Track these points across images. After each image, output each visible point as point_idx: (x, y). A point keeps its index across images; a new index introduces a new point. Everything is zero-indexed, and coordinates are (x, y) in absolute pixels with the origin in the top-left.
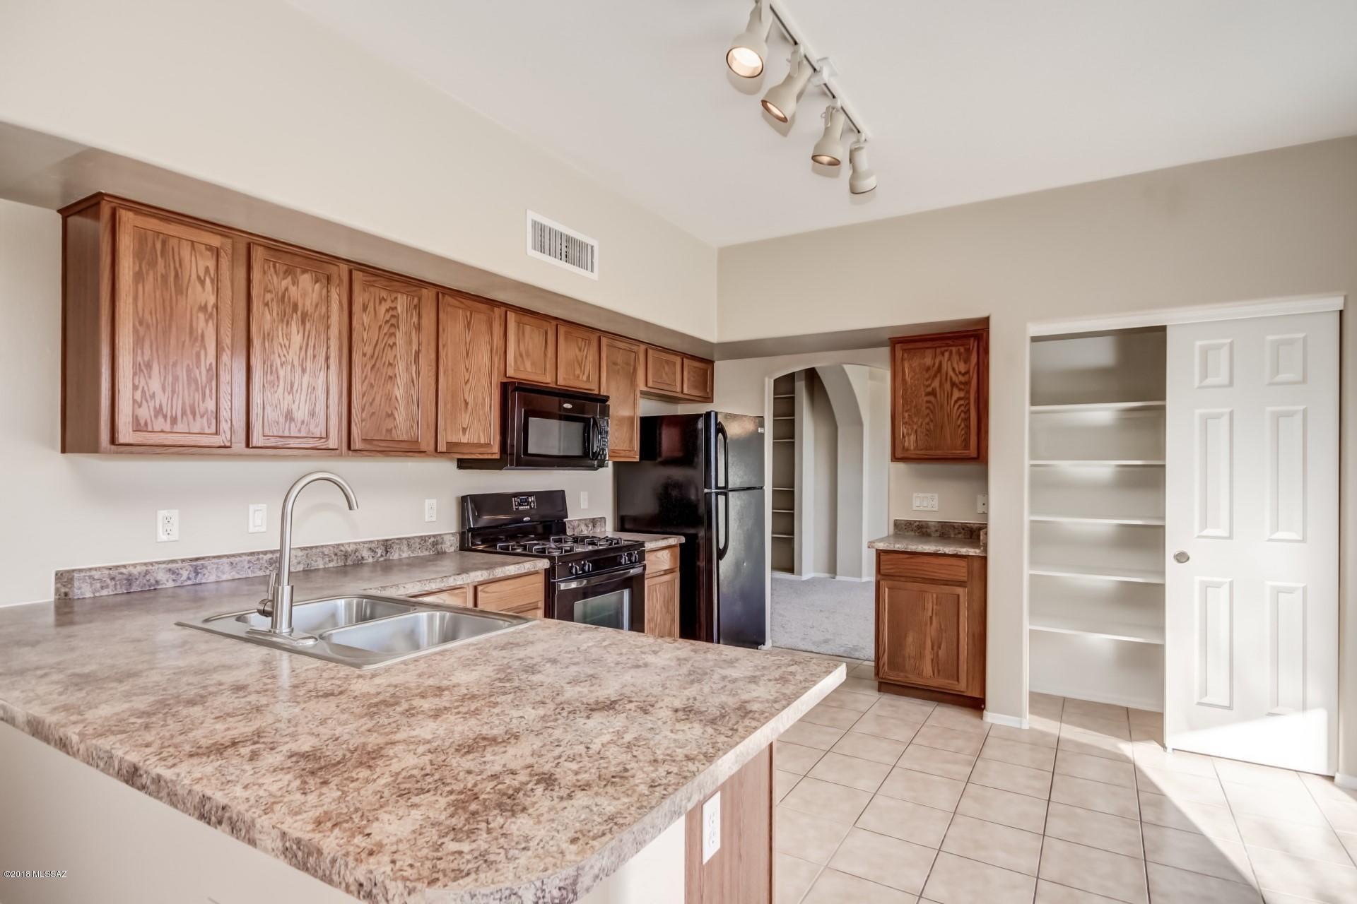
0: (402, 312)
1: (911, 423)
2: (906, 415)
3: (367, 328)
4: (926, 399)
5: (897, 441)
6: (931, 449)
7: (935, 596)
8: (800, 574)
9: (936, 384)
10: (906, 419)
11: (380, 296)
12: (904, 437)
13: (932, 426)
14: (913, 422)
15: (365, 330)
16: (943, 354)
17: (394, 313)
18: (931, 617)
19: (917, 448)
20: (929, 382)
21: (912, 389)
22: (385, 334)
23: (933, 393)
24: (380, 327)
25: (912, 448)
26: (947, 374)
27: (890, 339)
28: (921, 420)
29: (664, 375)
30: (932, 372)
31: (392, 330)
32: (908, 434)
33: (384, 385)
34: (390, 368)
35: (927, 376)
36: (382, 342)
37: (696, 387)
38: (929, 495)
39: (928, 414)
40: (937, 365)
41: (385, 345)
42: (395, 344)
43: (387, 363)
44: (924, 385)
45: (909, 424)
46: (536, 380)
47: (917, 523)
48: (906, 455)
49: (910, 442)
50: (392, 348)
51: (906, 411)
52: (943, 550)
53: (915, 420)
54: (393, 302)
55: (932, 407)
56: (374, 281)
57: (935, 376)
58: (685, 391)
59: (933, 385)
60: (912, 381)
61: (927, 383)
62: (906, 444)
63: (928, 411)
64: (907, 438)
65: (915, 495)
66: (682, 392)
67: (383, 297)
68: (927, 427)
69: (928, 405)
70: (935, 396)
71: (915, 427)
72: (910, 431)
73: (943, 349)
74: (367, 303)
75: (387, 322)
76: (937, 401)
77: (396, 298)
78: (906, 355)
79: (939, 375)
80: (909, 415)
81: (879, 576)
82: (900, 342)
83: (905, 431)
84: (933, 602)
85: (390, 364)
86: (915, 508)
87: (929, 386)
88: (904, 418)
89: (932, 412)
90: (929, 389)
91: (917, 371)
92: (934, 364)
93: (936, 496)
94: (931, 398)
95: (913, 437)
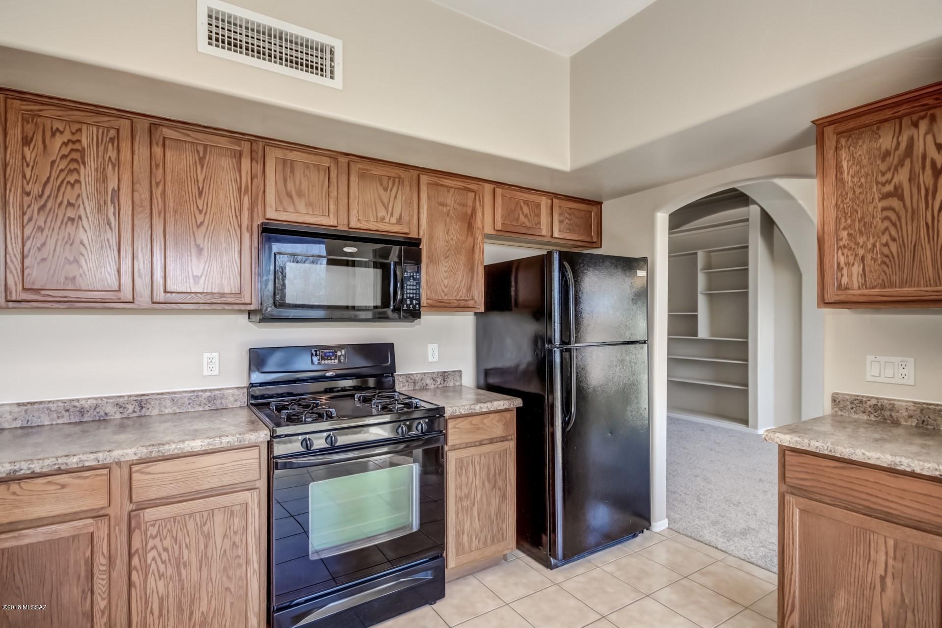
0: (89, 146)
1: (853, 246)
2: (844, 234)
3: (31, 164)
4: (880, 205)
5: (828, 278)
6: (892, 285)
7: (891, 542)
8: (756, 427)
9: (902, 176)
10: (845, 242)
11: (52, 128)
12: (840, 269)
13: (894, 247)
14: (857, 244)
15: (28, 165)
16: (916, 125)
17: (77, 146)
18: (883, 579)
19: (864, 285)
20: (888, 176)
21: (854, 192)
22: (62, 170)
23: (897, 193)
24: (53, 162)
25: (856, 285)
26: (924, 157)
27: (813, 122)
28: (872, 240)
29: (522, 217)
30: (894, 159)
31: (73, 166)
32: (847, 264)
33: (60, 228)
34: (69, 209)
35: (883, 168)
36: (57, 178)
37: (570, 230)
38: (897, 360)
39: (887, 229)
40: (903, 145)
41: (62, 182)
42: (78, 181)
43: (65, 202)
44: (877, 183)
45: (850, 248)
46: (320, 223)
47: (874, 402)
48: (842, 298)
49: (853, 276)
50: (73, 186)
51: (845, 228)
52: (909, 466)
53: (861, 241)
54: (73, 134)
55: (893, 217)
56: (41, 110)
57: (901, 163)
58: (556, 235)
59: (895, 180)
60: (855, 180)
61: (882, 179)
62: (845, 280)
63: (887, 223)
64: (845, 272)
65: (870, 358)
66: (552, 236)
67: (58, 129)
68: (886, 251)
69: (886, 213)
70: (901, 198)
71: (861, 252)
72: (851, 259)
73: (915, 117)
74: (30, 135)
75: (64, 157)
76: (904, 206)
77: (80, 130)
78: (843, 141)
79: (907, 162)
80: (849, 235)
81: (784, 488)
82: (831, 123)
83: (842, 260)
84: (887, 553)
85: (70, 204)
86: (869, 378)
87: (889, 182)
88: (839, 240)
89: (894, 225)
90: (889, 188)
91: (865, 162)
92: (898, 144)
93: (911, 361)
94: (895, 202)
95: (856, 269)
